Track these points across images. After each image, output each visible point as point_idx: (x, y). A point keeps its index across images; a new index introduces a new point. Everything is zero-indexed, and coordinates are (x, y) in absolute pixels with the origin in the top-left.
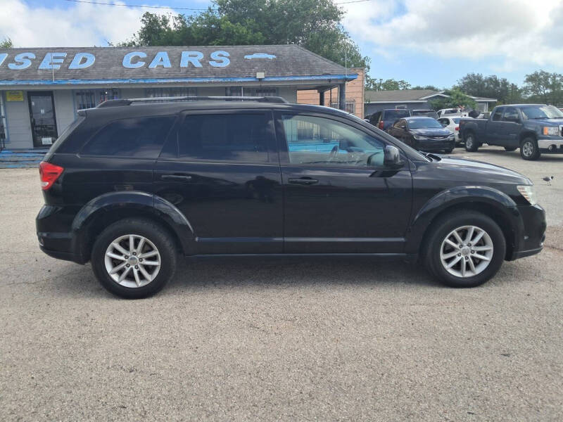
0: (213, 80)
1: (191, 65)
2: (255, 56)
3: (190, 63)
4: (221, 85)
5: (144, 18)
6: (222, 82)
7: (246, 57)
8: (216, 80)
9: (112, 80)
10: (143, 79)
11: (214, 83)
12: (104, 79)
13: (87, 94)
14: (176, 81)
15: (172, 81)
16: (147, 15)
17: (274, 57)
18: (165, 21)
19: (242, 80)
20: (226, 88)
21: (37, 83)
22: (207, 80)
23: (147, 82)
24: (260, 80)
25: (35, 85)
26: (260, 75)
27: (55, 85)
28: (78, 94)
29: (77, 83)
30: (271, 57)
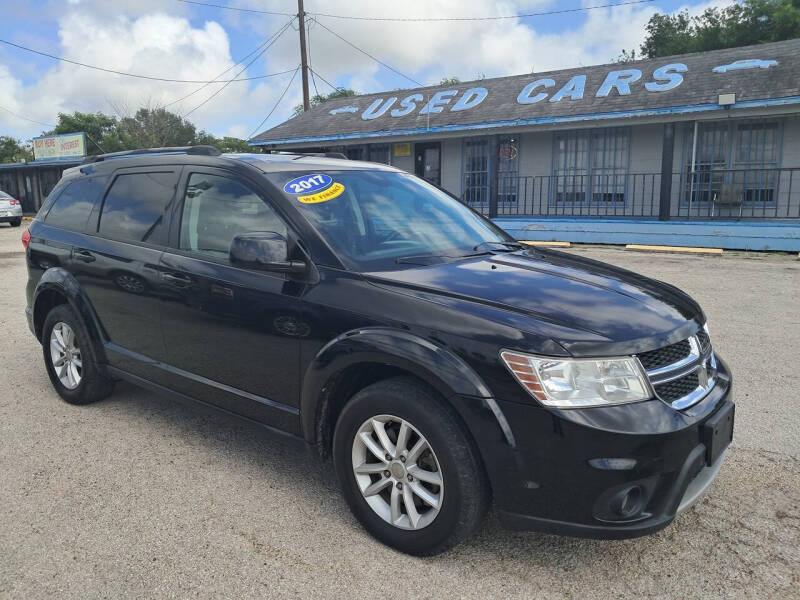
0: (639, 114)
1: (615, 92)
2: (735, 66)
3: (615, 88)
4: (657, 121)
5: (652, 24)
6: (654, 116)
7: (715, 69)
8: (644, 113)
9: (494, 122)
10: (536, 119)
11: (642, 117)
12: (485, 122)
13: (479, 143)
14: (581, 119)
15: (576, 119)
16: (656, 18)
17: (774, 63)
18: (683, 24)
19: (691, 110)
20: (665, 125)
21: (411, 132)
22: (631, 115)
23: (540, 122)
24: (727, 107)
25: (409, 135)
26: (727, 99)
27: (429, 133)
28: (468, 144)
29: (454, 129)
30: (766, 64)
